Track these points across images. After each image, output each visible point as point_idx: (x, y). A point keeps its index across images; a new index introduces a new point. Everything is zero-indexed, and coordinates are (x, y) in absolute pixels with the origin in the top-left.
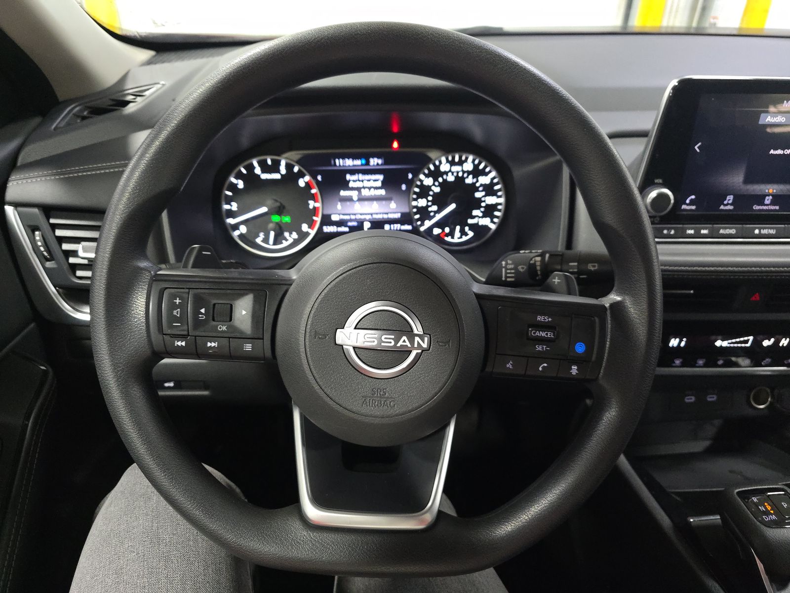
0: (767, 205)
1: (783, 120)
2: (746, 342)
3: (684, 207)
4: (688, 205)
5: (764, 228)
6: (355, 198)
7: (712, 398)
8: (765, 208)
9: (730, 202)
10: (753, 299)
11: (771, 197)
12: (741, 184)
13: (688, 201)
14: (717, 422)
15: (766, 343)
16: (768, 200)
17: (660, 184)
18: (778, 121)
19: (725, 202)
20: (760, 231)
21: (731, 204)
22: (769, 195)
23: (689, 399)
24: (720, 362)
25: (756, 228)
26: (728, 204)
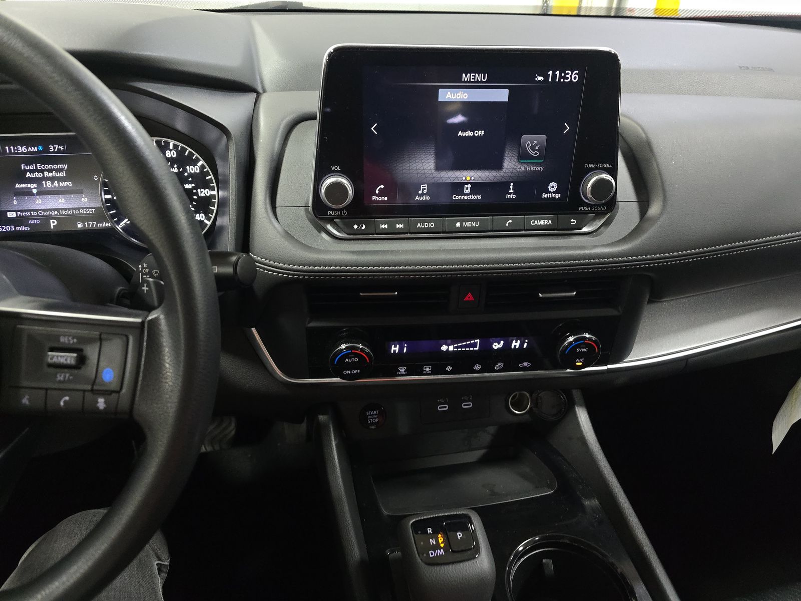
0: (467, 194)
1: (465, 96)
2: (475, 345)
3: (374, 198)
4: (378, 195)
5: (466, 221)
6: (35, 191)
7: (467, 405)
8: (466, 197)
9: (425, 191)
10: (466, 299)
11: (470, 186)
12: (433, 171)
13: (377, 192)
14: (492, 429)
15: (496, 346)
16: (467, 189)
17: (338, 171)
18: (460, 97)
19: (420, 192)
20: (462, 224)
21: (427, 194)
22: (467, 184)
23: (443, 408)
24: (449, 368)
25: (458, 221)
26: (423, 195)
